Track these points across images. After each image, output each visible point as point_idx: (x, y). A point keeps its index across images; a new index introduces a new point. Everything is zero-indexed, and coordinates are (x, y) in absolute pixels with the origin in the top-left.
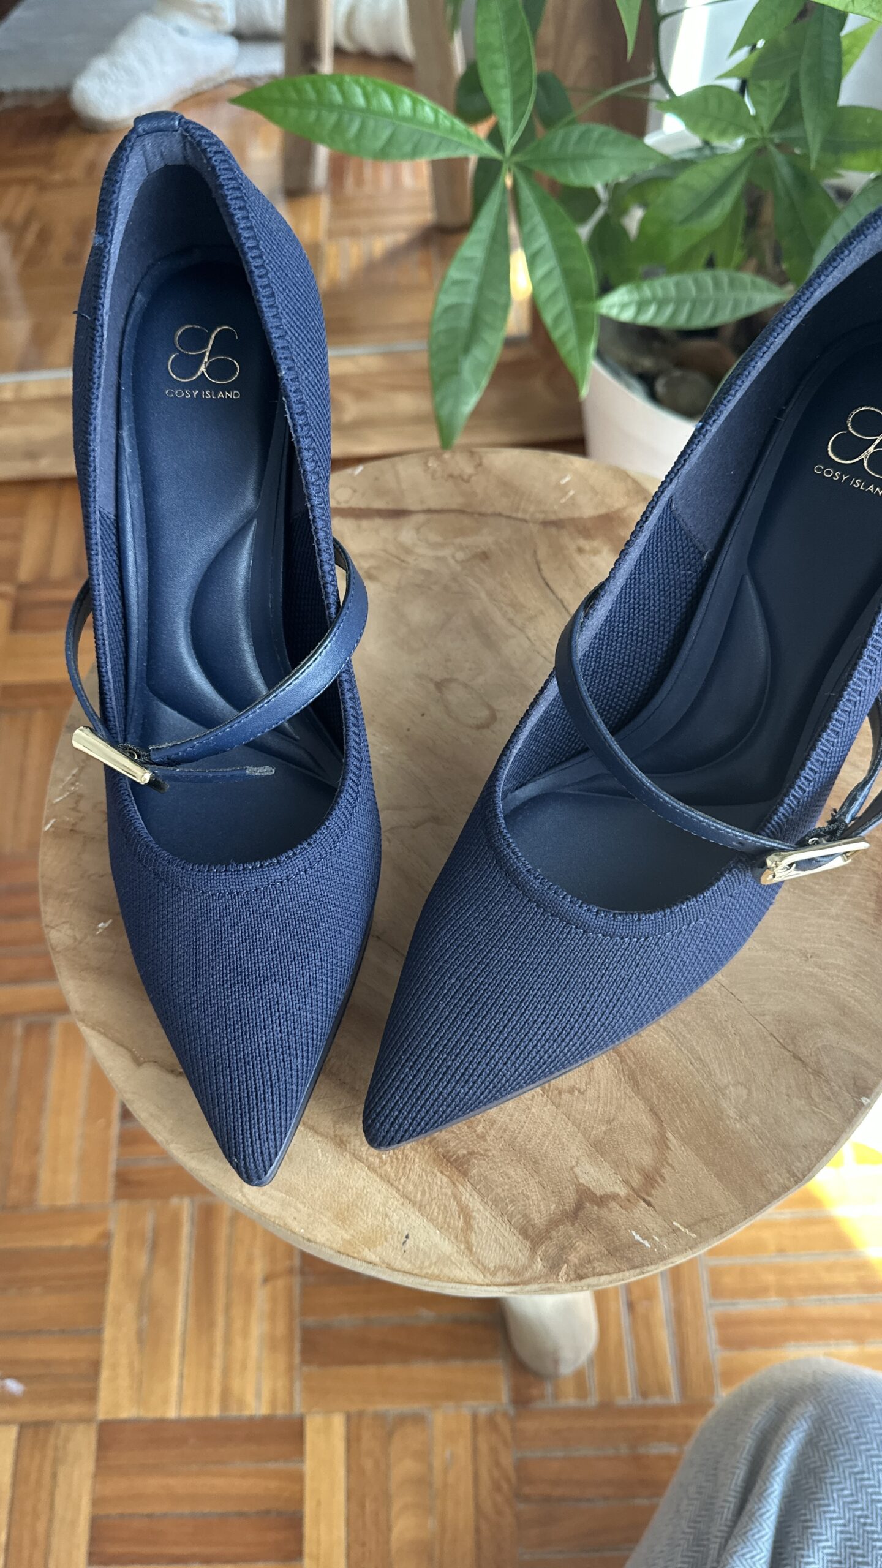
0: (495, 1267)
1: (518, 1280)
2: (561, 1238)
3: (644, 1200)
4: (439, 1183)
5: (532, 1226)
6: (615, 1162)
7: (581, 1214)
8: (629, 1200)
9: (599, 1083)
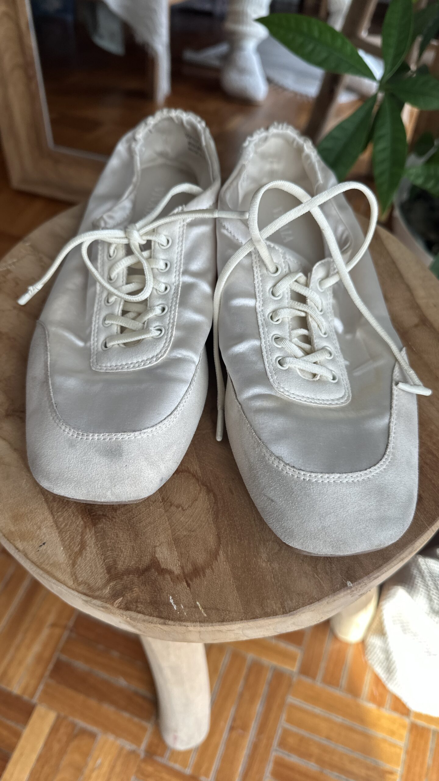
0: (82, 581)
1: (90, 594)
2: (128, 582)
3: (187, 582)
4: (78, 523)
5: (116, 568)
6: (181, 554)
7: (146, 573)
8: (178, 578)
9: (196, 509)
